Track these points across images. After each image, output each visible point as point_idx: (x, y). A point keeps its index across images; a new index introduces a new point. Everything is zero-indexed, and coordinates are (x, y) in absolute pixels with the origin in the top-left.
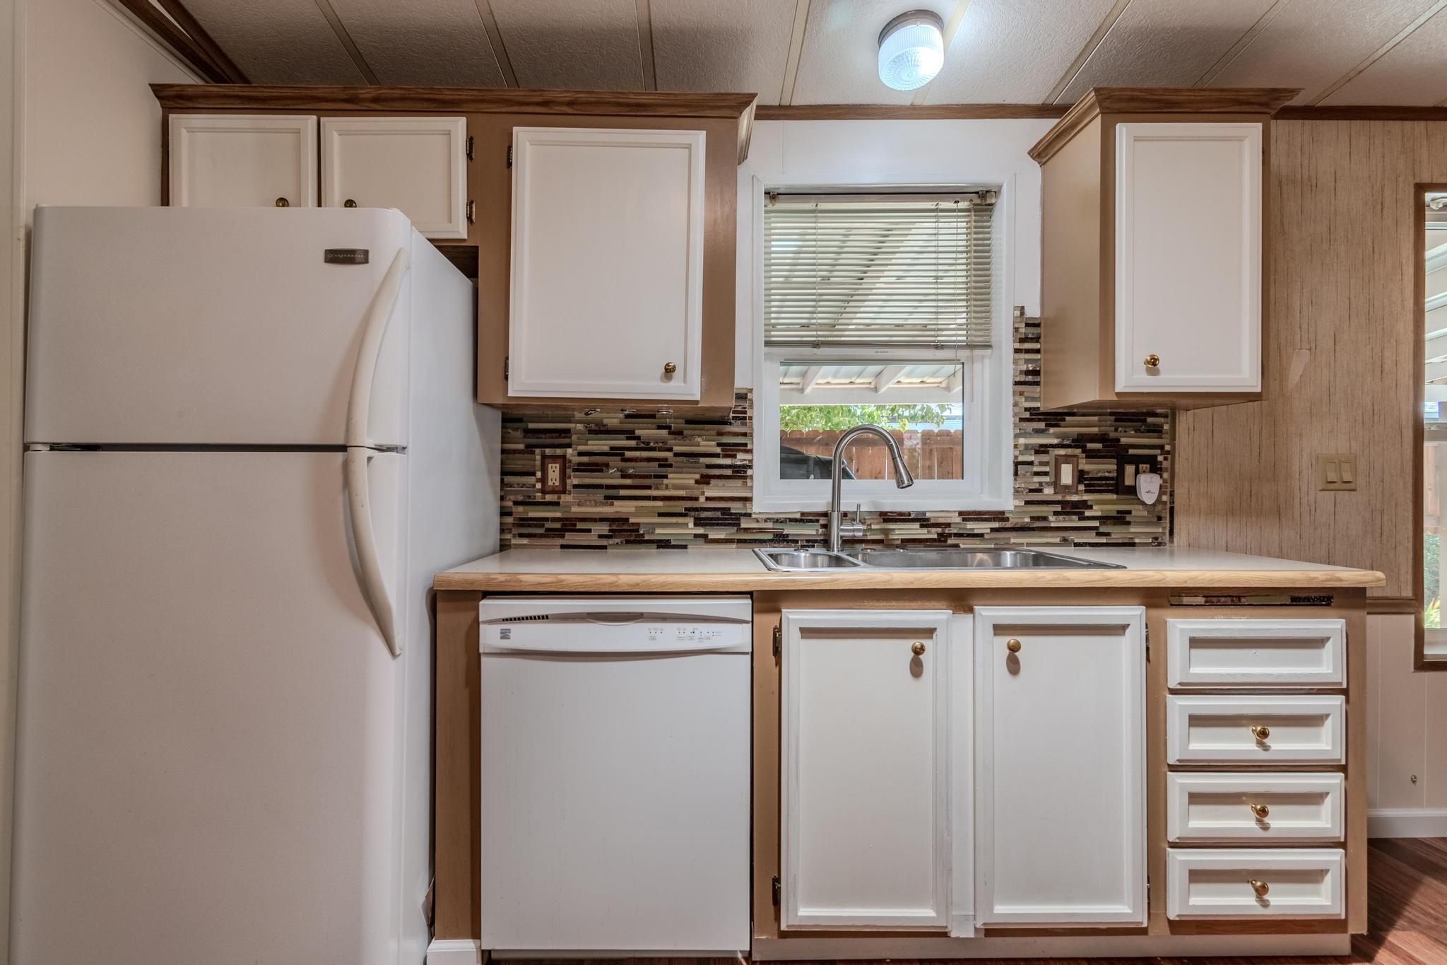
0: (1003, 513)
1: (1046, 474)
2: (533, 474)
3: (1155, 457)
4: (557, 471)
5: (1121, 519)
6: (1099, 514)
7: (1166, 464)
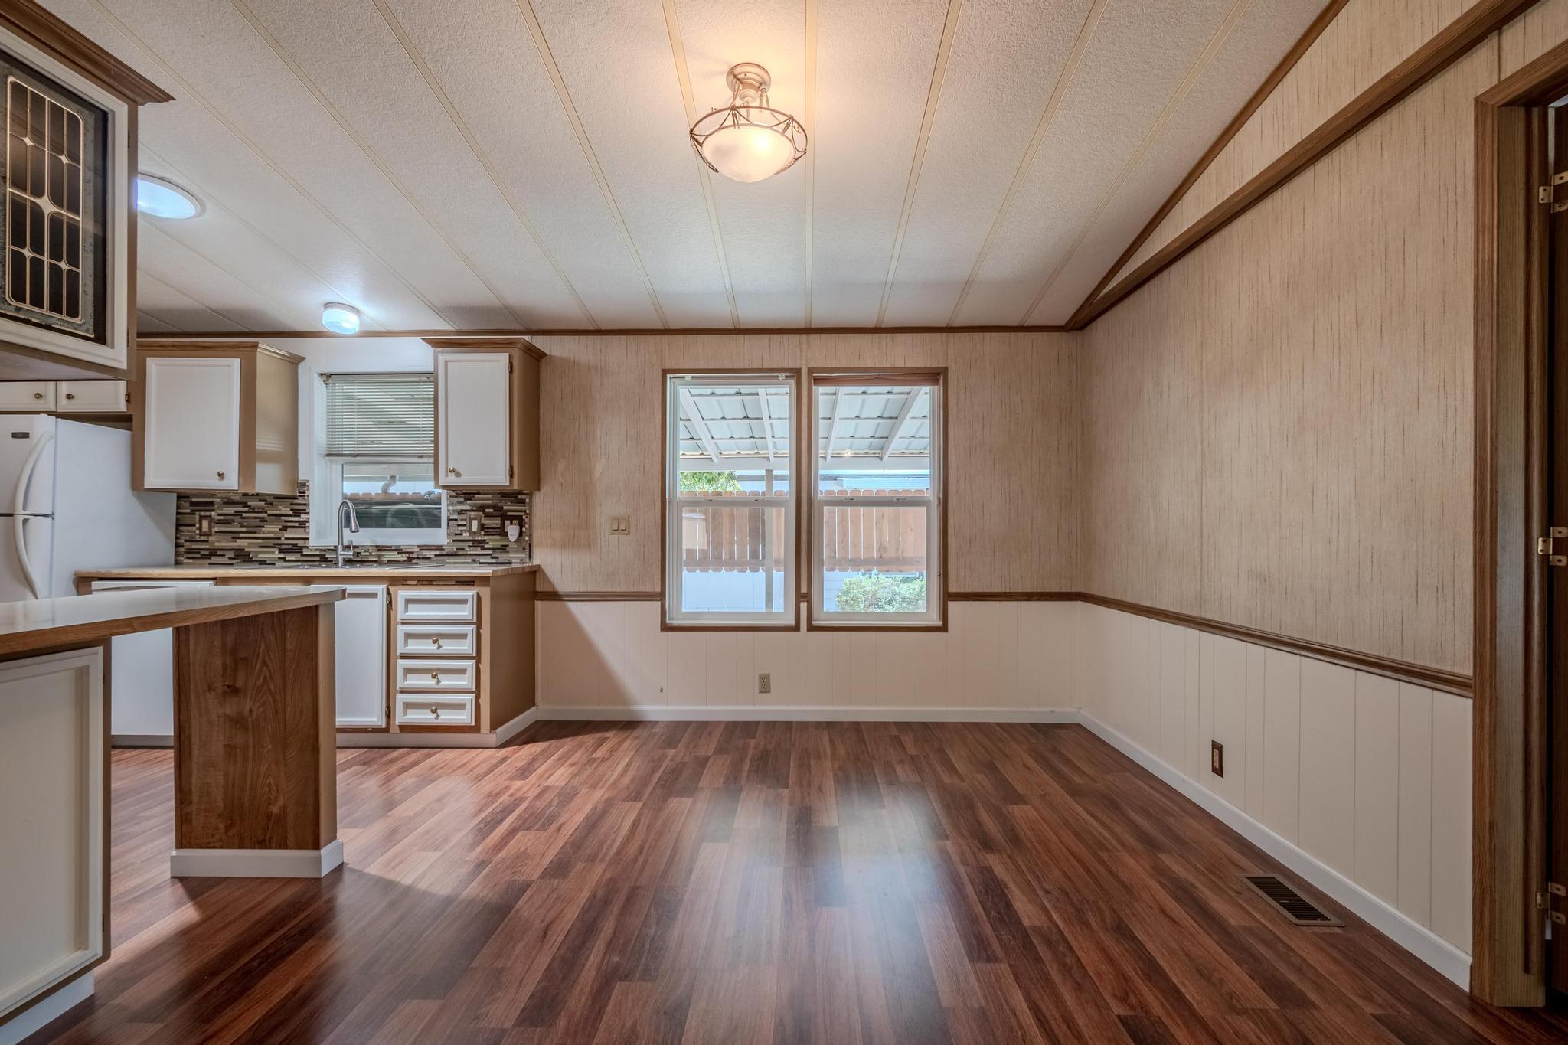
0: (441, 546)
1: (465, 525)
2: (194, 525)
3: (522, 516)
4: (207, 524)
5: (504, 548)
6: (491, 547)
7: (527, 520)
